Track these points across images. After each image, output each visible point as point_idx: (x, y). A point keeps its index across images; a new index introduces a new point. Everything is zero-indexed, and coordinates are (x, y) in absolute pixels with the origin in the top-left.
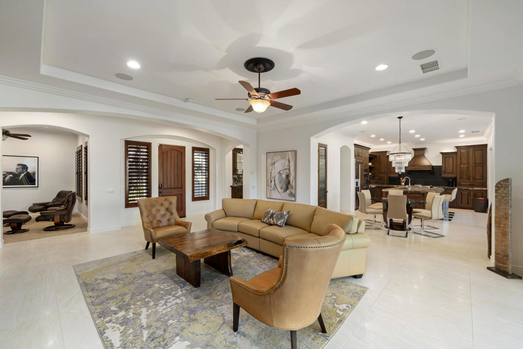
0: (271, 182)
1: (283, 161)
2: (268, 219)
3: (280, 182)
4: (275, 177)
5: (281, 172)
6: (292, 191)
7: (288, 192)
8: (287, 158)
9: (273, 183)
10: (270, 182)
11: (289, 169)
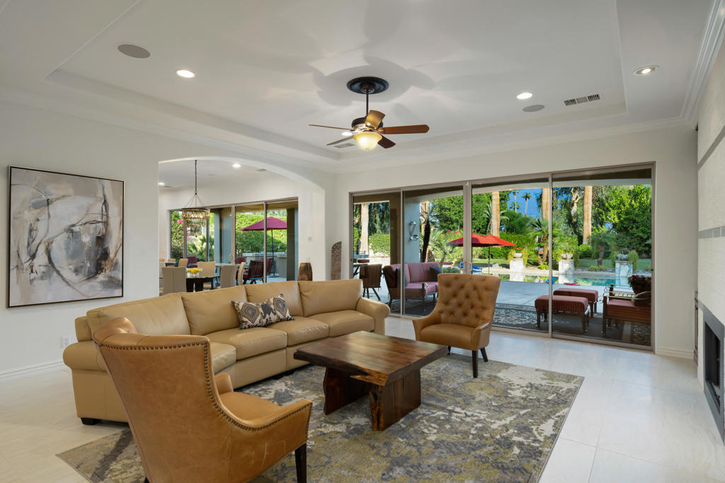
0: (33, 257)
1: (84, 201)
2: (264, 317)
3: (73, 255)
4: (49, 243)
5: (76, 229)
6: (113, 274)
7: (101, 277)
8: (100, 195)
9: (41, 259)
10: (25, 257)
11: (106, 224)
